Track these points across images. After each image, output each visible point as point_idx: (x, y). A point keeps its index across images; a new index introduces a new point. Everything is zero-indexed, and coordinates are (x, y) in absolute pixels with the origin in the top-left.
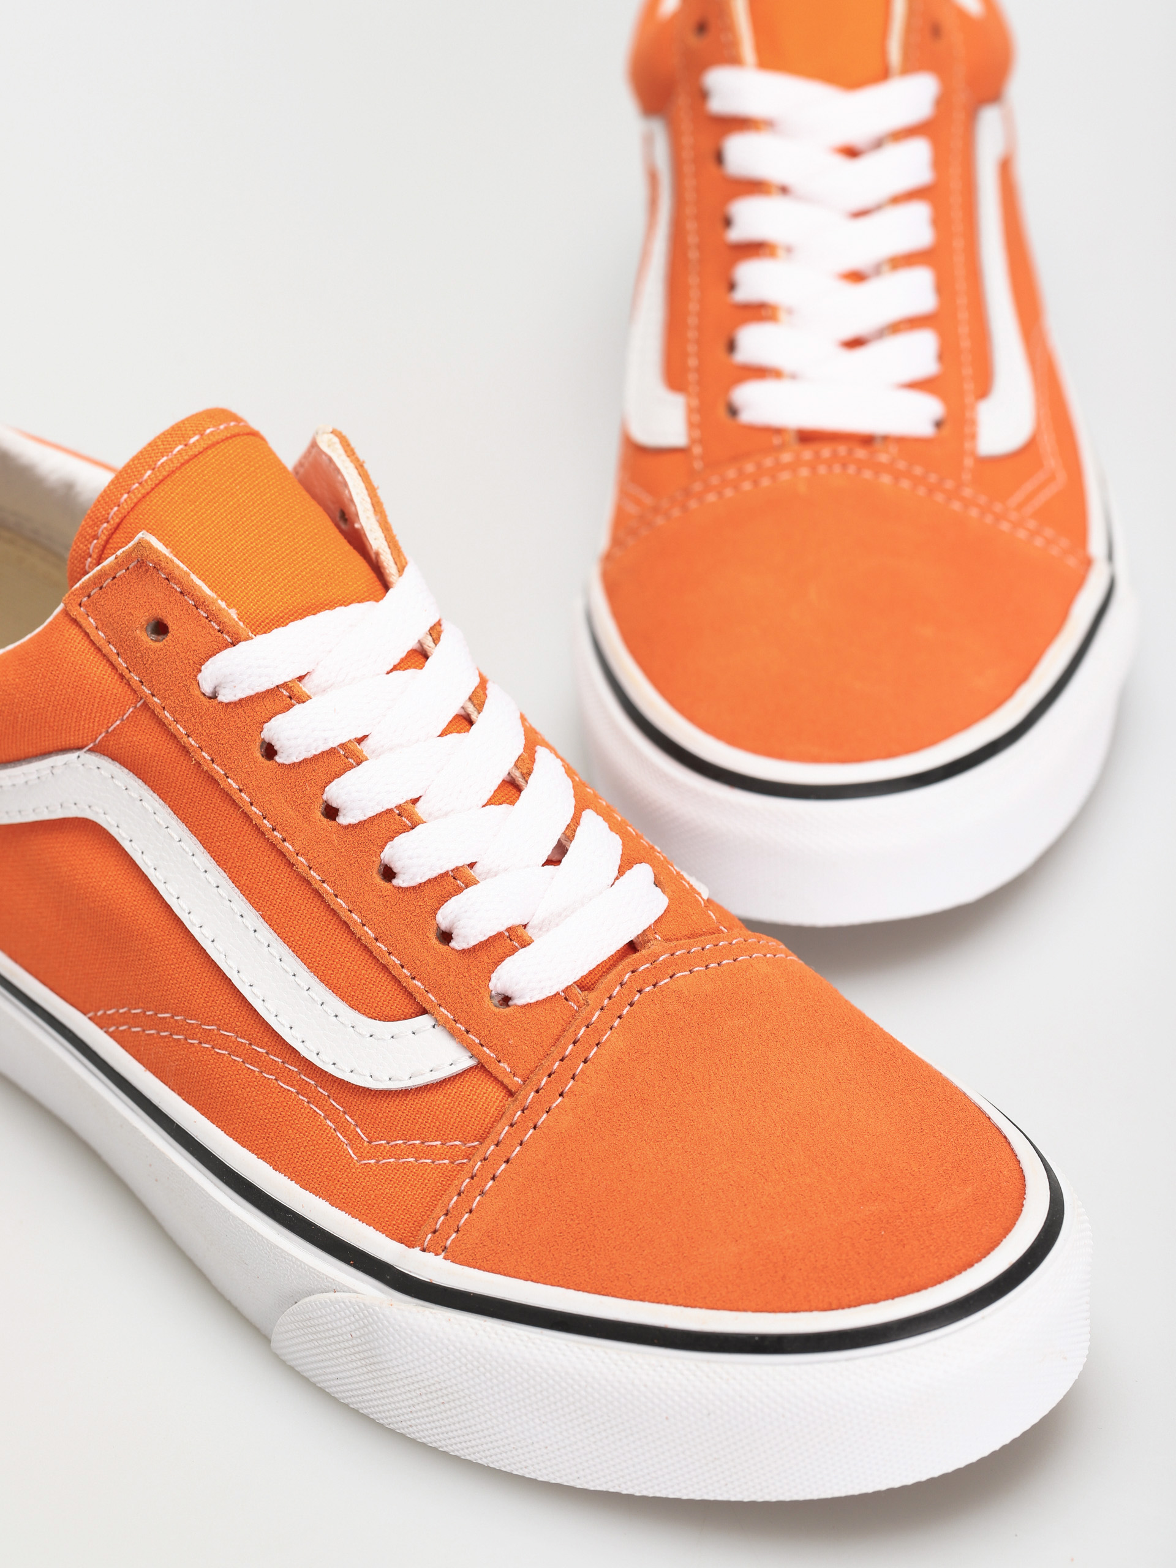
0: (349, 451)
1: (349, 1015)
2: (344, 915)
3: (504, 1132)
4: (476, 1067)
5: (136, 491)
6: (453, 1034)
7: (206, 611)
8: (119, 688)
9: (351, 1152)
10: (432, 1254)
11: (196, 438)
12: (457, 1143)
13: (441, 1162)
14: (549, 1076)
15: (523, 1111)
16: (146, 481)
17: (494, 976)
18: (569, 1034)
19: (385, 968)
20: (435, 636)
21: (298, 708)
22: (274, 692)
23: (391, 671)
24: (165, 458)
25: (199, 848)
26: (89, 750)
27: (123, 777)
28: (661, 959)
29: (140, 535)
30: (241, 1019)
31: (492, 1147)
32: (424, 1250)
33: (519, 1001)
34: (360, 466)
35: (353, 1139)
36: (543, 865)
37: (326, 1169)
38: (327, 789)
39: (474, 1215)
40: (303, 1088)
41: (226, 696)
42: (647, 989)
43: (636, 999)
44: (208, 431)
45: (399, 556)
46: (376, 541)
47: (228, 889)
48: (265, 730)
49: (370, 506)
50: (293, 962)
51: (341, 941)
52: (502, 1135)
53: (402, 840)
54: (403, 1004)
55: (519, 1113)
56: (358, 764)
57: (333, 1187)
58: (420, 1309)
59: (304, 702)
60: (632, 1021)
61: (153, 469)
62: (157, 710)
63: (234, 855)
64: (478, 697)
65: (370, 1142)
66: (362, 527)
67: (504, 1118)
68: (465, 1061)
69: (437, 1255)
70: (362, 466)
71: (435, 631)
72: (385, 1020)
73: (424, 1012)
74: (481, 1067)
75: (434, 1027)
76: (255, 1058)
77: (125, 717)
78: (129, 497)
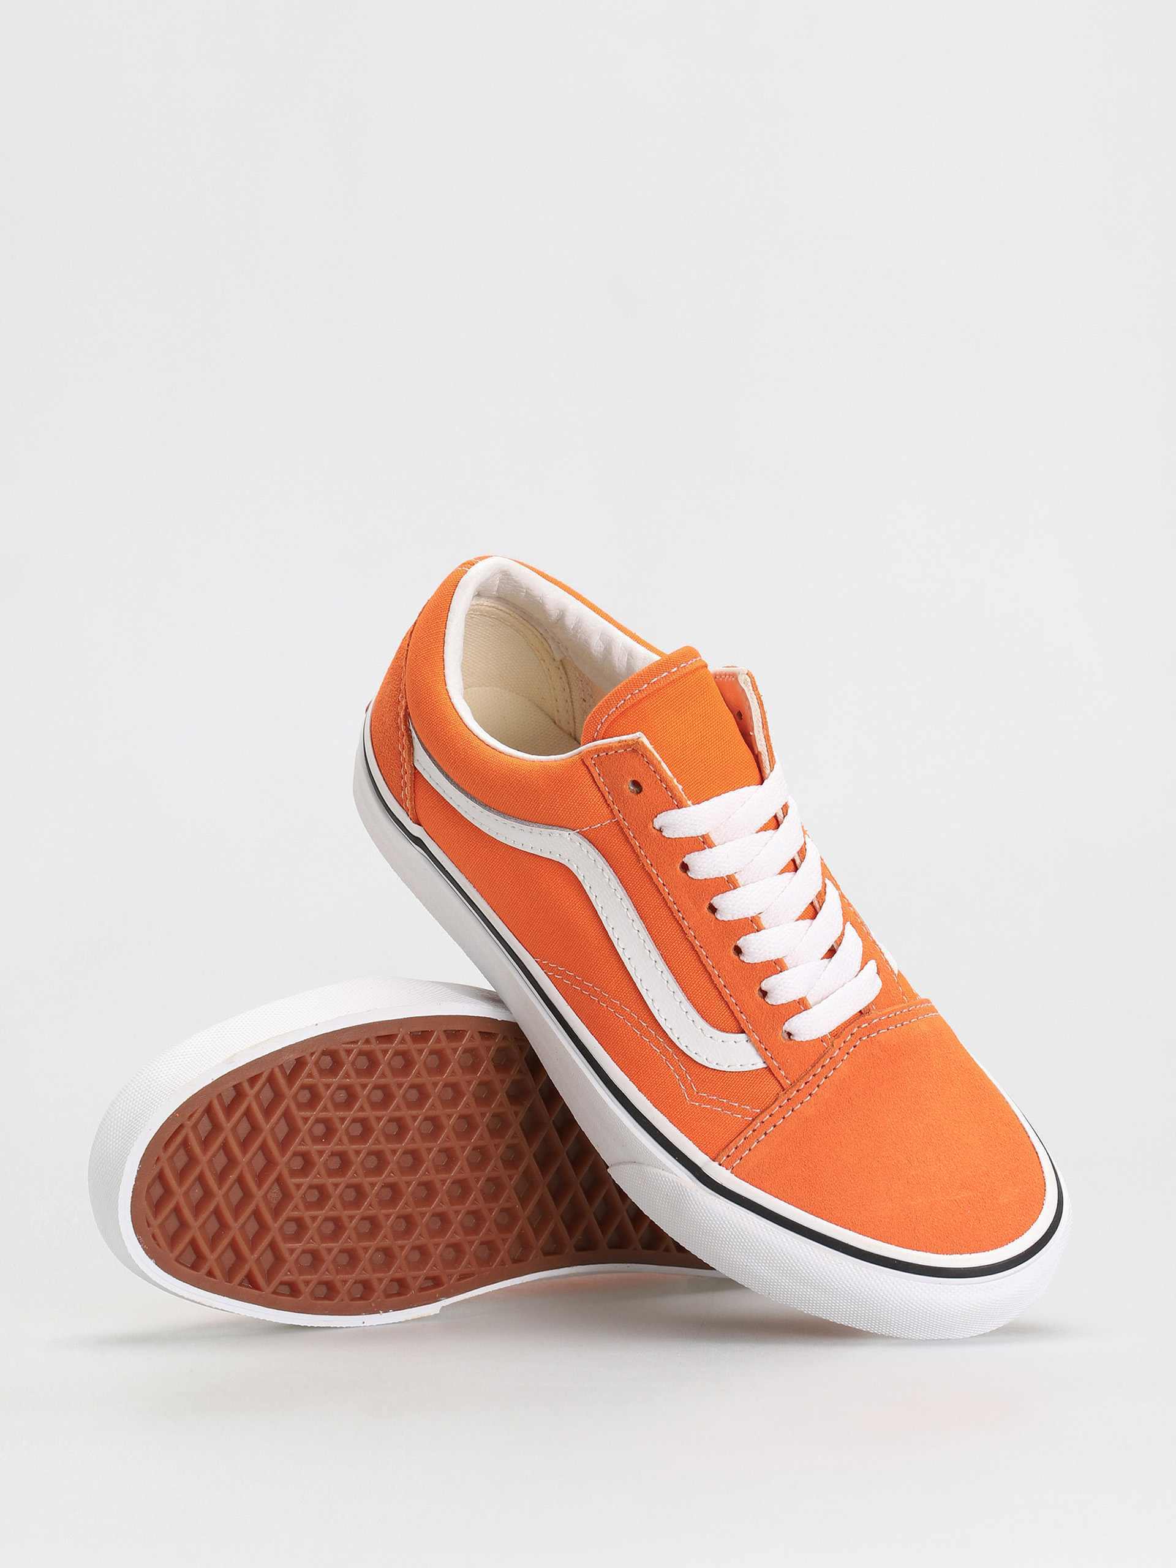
0: (755, 688)
1: (701, 1023)
2: (709, 969)
3: (776, 1110)
4: (766, 1068)
5: (636, 695)
6: (758, 1049)
7: (666, 785)
8: (606, 811)
9: (686, 1096)
10: (724, 1168)
11: (675, 669)
12: (748, 1107)
13: (736, 1115)
14: (806, 1083)
15: (788, 1100)
16: (643, 690)
17: (786, 1023)
18: (821, 1063)
19: (726, 1003)
20: (785, 810)
21: (707, 850)
22: (694, 839)
23: (759, 831)
24: (656, 679)
25: (632, 908)
26: (578, 832)
27: (594, 854)
28: (874, 1022)
29: (638, 734)
30: (636, 1004)
31: (768, 1117)
32: (720, 1165)
33: (797, 1039)
34: (759, 698)
35: (689, 1089)
36: (822, 959)
37: (670, 1101)
38: (714, 898)
39: (751, 1153)
40: (664, 1052)
41: (667, 833)
42: (864, 1039)
43: (857, 1044)
44: (682, 665)
45: (772, 758)
46: (761, 746)
47: (644, 934)
48: (686, 858)
49: (761, 725)
50: (674, 986)
51: (704, 981)
52: (775, 1111)
53: (751, 936)
54: (732, 1024)
55: (786, 1101)
56: (734, 889)
57: (672, 1112)
58: (713, 1197)
59: (711, 848)
60: (854, 1057)
61: (649, 684)
62: (625, 830)
63: (651, 917)
64: (802, 853)
65: (697, 1093)
66: (754, 735)
67: (777, 1102)
68: (761, 1065)
69: (727, 1169)
70: (760, 698)
71: (785, 809)
72: (720, 1030)
73: (743, 1032)
74: (768, 1069)
75: (747, 1041)
76: (639, 1027)
77: (603, 824)
78: (631, 697)
